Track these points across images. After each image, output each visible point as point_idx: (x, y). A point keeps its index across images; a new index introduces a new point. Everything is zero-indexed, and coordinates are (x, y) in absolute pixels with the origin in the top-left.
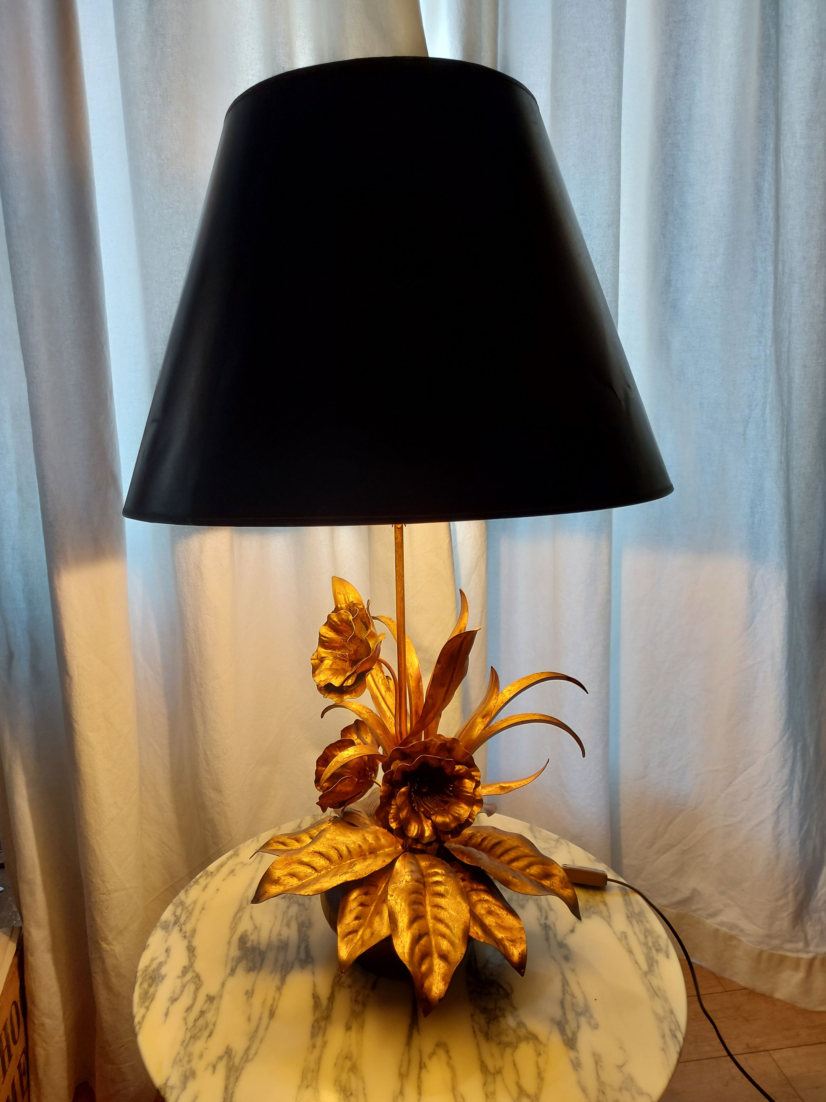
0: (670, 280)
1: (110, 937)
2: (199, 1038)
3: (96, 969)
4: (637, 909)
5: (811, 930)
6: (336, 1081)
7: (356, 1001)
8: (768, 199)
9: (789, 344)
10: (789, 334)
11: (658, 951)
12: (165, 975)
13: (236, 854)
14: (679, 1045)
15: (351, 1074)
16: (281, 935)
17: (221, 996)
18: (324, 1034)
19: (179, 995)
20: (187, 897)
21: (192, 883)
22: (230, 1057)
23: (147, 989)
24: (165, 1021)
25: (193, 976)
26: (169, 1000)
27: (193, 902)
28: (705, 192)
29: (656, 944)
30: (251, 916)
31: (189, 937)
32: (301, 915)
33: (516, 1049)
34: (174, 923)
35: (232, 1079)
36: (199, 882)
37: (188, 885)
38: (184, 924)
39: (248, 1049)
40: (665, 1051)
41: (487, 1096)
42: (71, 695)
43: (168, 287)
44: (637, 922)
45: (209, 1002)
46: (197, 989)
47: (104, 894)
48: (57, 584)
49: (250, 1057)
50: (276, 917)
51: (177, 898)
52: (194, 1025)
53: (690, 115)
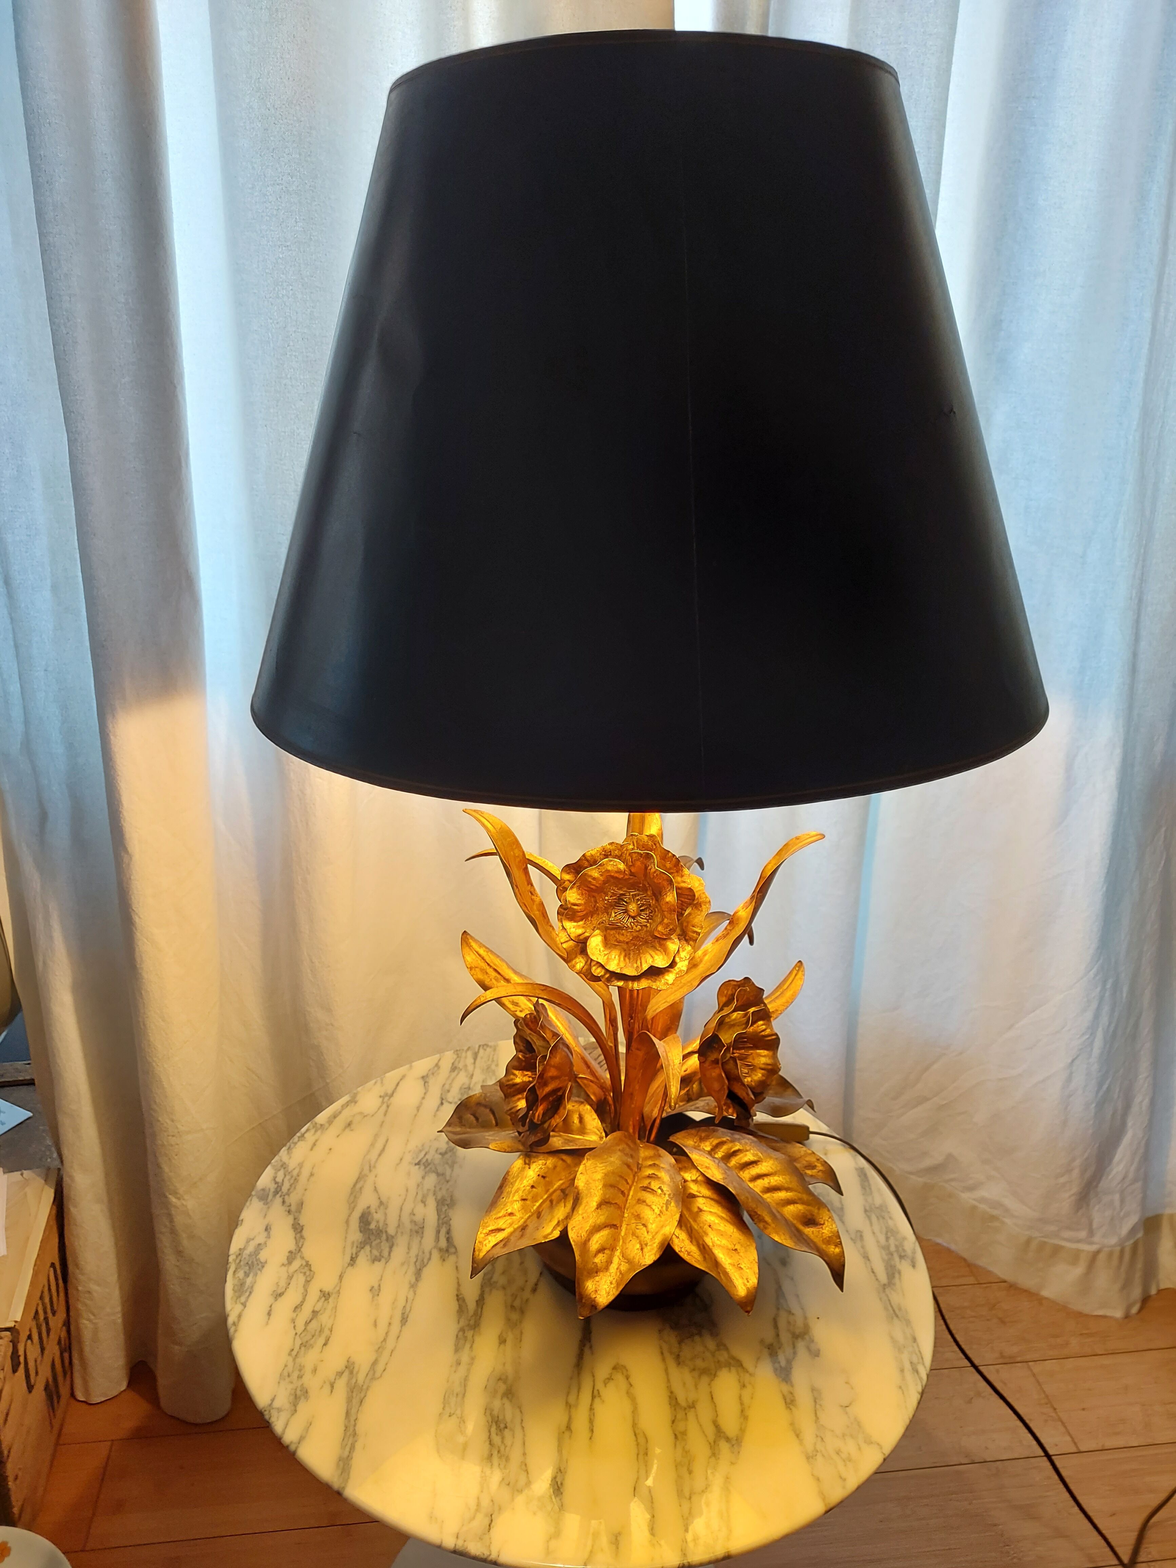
0: (1001, 321)
1: (181, 1190)
2: (312, 1346)
3: (161, 1228)
4: (878, 1201)
5: (1099, 1214)
6: (486, 1409)
7: (512, 1307)
8: (1155, 211)
9: (1162, 427)
10: (1164, 411)
11: (901, 1257)
12: (266, 1262)
13: (353, 1101)
14: (921, 1382)
15: (505, 1400)
16: (414, 1215)
17: (339, 1292)
18: (471, 1347)
19: (284, 1289)
20: (290, 1158)
21: (296, 1138)
22: (351, 1373)
23: (243, 1279)
24: (267, 1323)
25: (302, 1265)
26: (272, 1295)
27: (298, 1165)
28: (1064, 190)
29: (900, 1249)
30: (375, 1187)
31: (295, 1212)
32: (441, 1189)
33: (715, 1377)
34: (274, 1192)
35: (355, 1401)
36: (305, 1138)
37: (291, 1141)
38: (288, 1194)
39: (375, 1363)
40: (902, 1390)
41: (676, 1437)
42: (130, 879)
43: (272, 304)
44: (877, 1217)
45: (323, 1299)
46: (308, 1282)
47: (173, 1136)
48: (110, 726)
49: (378, 1374)
50: (407, 1190)
51: (277, 1158)
52: (305, 1329)
53: (1054, 70)
